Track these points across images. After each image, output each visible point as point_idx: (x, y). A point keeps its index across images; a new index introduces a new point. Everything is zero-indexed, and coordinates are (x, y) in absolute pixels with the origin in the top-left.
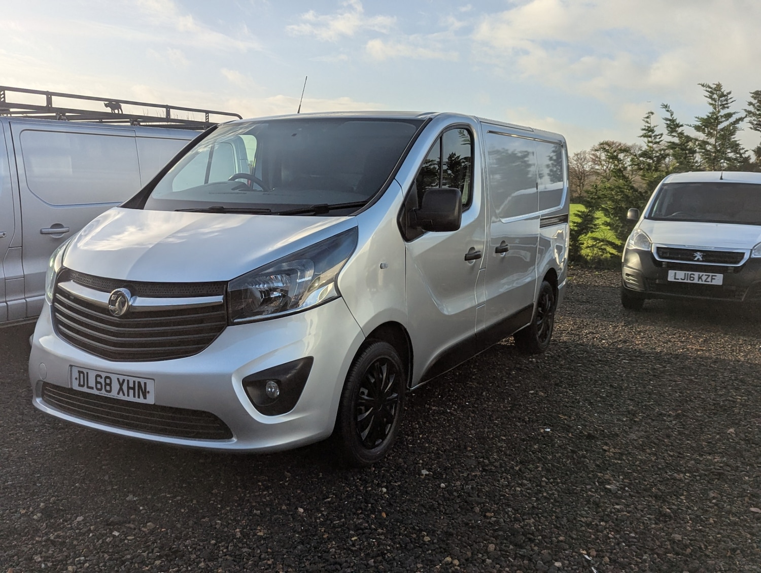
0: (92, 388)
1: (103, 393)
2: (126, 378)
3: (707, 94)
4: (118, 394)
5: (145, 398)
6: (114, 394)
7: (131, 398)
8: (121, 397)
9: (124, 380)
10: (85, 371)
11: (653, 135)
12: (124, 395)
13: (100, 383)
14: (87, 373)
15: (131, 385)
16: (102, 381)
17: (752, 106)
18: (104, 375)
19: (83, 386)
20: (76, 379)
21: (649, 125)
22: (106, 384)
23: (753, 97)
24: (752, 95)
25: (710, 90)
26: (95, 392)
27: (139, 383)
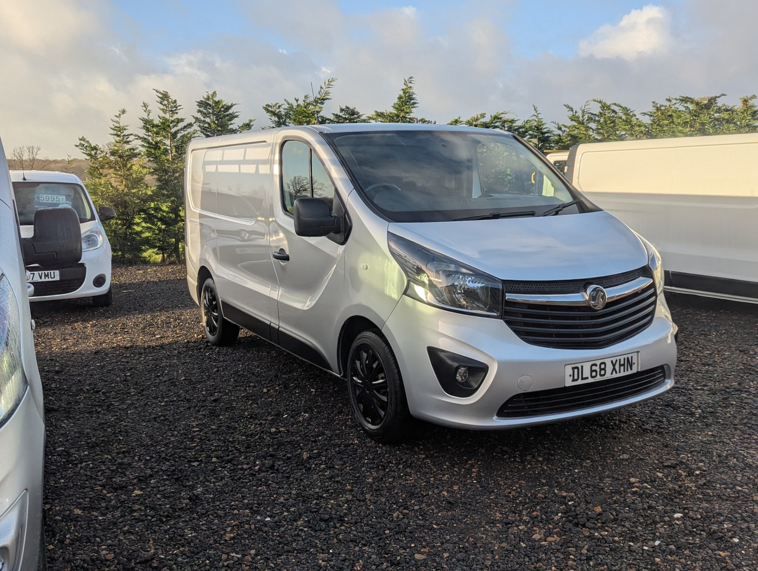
0: (587, 378)
1: (599, 378)
2: (618, 358)
3: (159, 100)
4: (612, 374)
5: (631, 369)
6: (609, 376)
7: (622, 374)
8: (615, 376)
9: (617, 360)
10: (579, 366)
11: (122, 134)
12: (616, 373)
13: (596, 371)
14: (582, 367)
15: (622, 362)
16: (597, 368)
17: (200, 113)
18: (598, 363)
19: (577, 380)
20: (570, 376)
21: (118, 125)
22: (601, 369)
23: (198, 105)
24: (197, 103)
25: (161, 96)
26: (590, 380)
27: (628, 358)
